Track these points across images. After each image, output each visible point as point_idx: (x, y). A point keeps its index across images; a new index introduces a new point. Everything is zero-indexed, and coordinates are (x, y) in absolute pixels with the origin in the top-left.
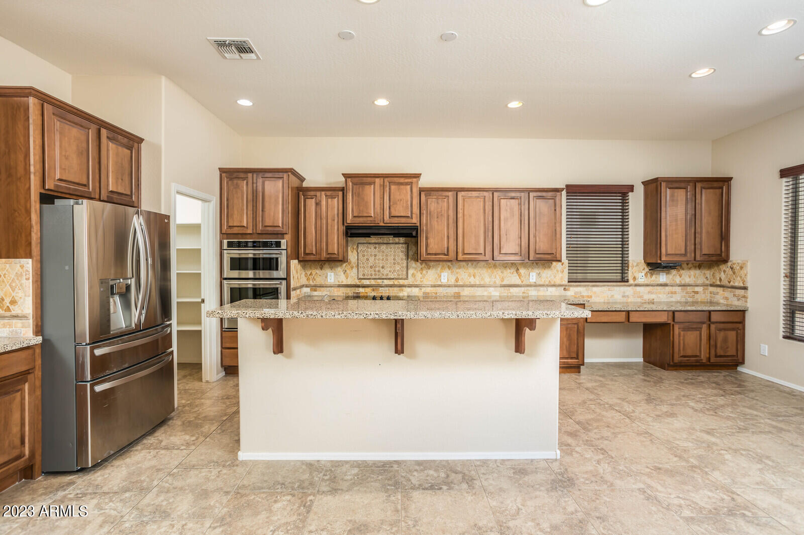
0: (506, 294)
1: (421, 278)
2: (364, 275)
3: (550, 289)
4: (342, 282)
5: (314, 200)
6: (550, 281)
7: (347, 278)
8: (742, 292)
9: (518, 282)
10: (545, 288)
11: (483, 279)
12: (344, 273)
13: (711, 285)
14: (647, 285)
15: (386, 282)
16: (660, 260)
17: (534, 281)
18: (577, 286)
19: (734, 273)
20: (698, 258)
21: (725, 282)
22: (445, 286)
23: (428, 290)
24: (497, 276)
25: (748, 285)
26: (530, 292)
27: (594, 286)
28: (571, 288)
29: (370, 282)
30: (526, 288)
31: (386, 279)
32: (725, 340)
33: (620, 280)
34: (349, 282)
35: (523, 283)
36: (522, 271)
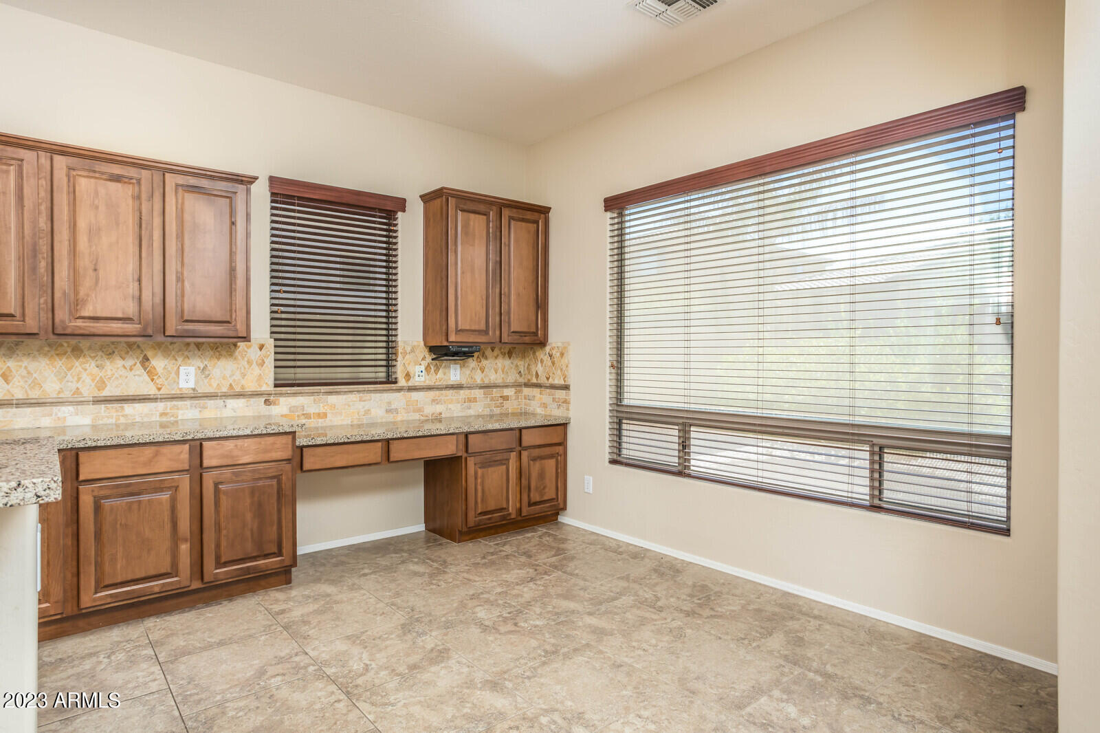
3: (233, 403)
6: (231, 385)
8: (561, 394)
9: (150, 390)
10: (220, 402)
13: (526, 385)
14: (430, 388)
16: (447, 340)
17: (191, 385)
18: (295, 394)
19: (553, 363)
20: (505, 338)
21: (542, 380)
24: (84, 376)
25: (571, 382)
26: (180, 412)
27: (330, 393)
28: (282, 400)
30: (170, 404)
32: (542, 476)
33: (384, 380)
35: (161, 392)
36: (159, 363)
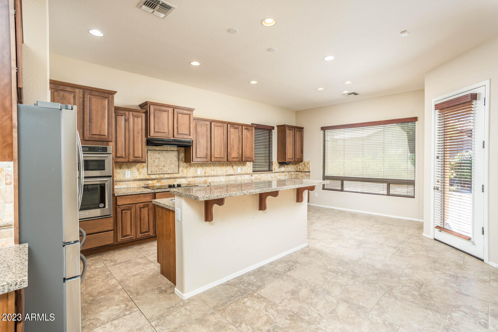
0: (228, 180)
1: (187, 173)
2: (152, 172)
3: (246, 176)
4: (136, 177)
5: (123, 117)
6: (245, 172)
7: (140, 175)
9: (233, 173)
10: (243, 176)
11: (217, 172)
12: (138, 171)
13: (296, 171)
14: (278, 172)
15: (166, 176)
16: (286, 161)
17: (240, 172)
18: (256, 174)
19: (305, 166)
20: (296, 160)
21: (302, 170)
22: (199, 177)
23: (191, 179)
24: (224, 170)
27: (262, 173)
28: (254, 175)
29: (156, 176)
30: (236, 176)
31: (166, 174)
33: (269, 170)
34: (142, 177)
35: (235, 173)
36: (235, 167)
